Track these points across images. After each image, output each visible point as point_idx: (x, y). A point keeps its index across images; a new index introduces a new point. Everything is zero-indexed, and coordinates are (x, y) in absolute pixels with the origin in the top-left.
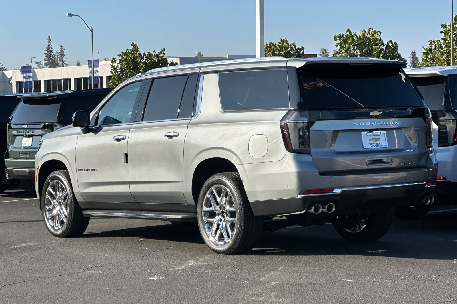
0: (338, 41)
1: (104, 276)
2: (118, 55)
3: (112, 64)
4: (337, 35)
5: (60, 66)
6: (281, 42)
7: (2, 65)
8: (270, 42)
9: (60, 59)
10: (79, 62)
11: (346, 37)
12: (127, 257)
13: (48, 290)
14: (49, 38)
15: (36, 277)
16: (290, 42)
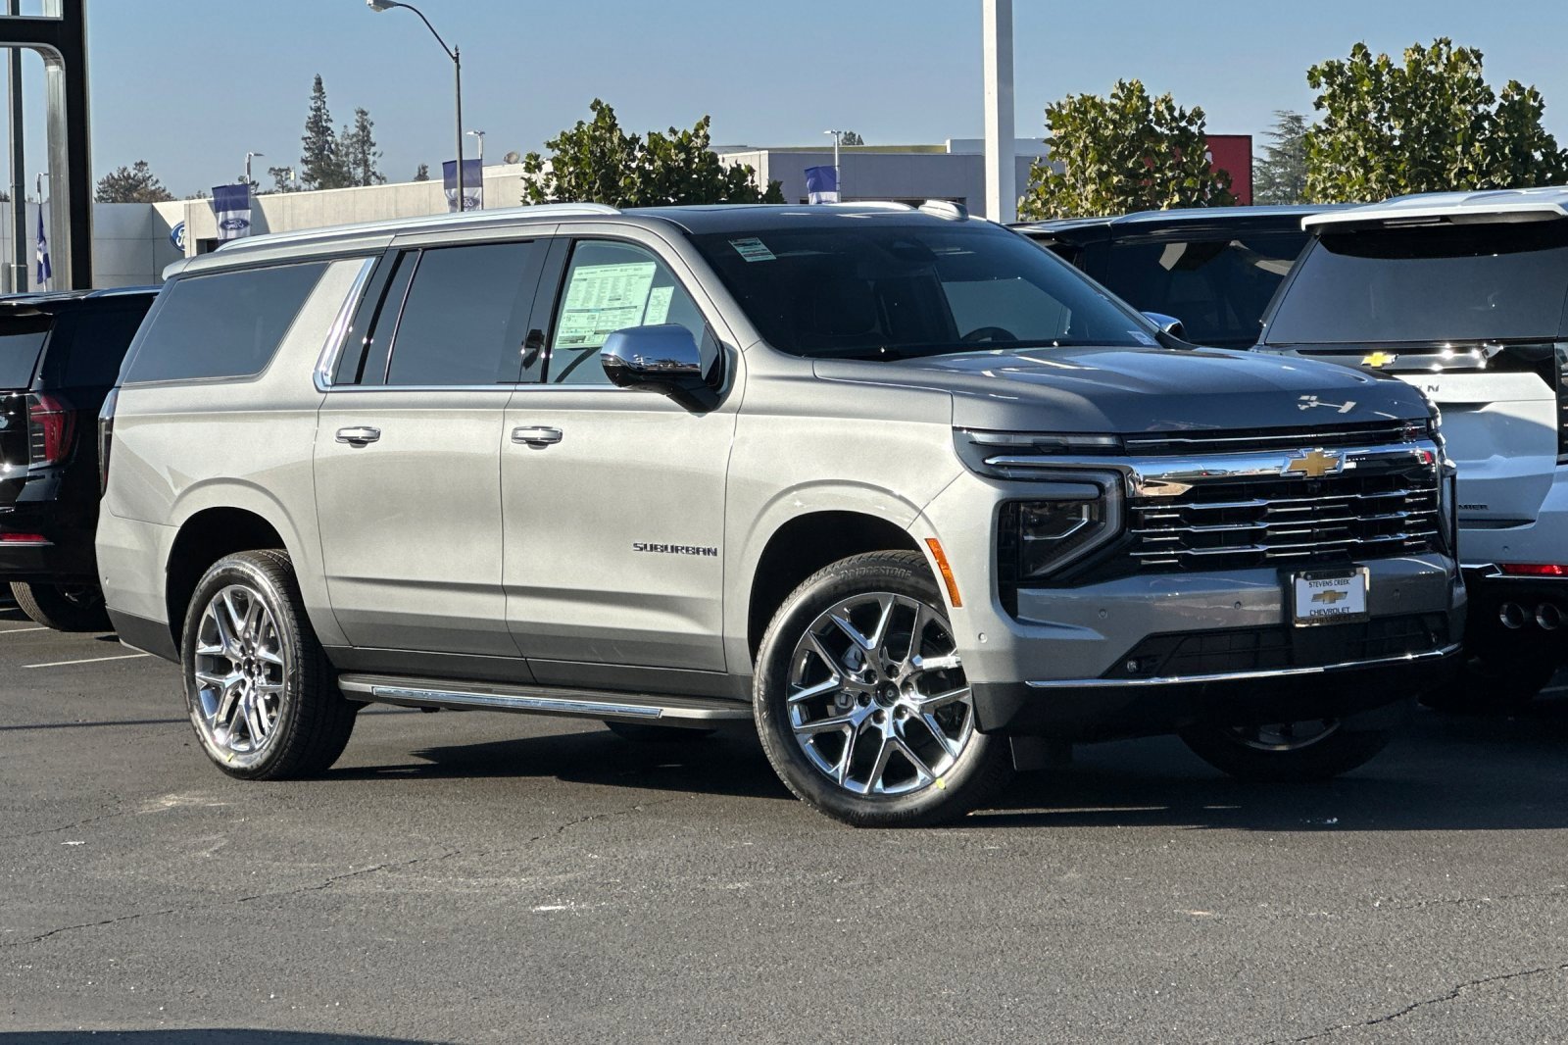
0: (1324, 90)
1: (388, 902)
2: (549, 145)
3: (527, 175)
4: (1322, 66)
5: (357, 184)
6: (1122, 96)
7: (157, 181)
8: (1082, 95)
9: (356, 156)
10: (424, 168)
11: (1350, 74)
12: (482, 840)
13: (195, 945)
14: (319, 82)
15: (166, 904)
16: (1153, 94)
